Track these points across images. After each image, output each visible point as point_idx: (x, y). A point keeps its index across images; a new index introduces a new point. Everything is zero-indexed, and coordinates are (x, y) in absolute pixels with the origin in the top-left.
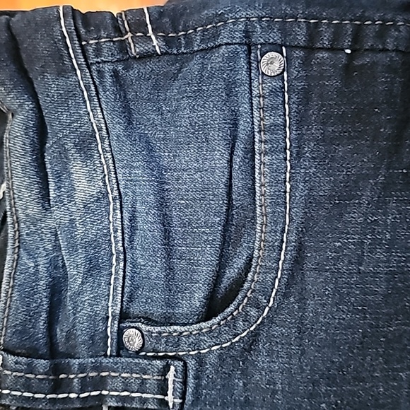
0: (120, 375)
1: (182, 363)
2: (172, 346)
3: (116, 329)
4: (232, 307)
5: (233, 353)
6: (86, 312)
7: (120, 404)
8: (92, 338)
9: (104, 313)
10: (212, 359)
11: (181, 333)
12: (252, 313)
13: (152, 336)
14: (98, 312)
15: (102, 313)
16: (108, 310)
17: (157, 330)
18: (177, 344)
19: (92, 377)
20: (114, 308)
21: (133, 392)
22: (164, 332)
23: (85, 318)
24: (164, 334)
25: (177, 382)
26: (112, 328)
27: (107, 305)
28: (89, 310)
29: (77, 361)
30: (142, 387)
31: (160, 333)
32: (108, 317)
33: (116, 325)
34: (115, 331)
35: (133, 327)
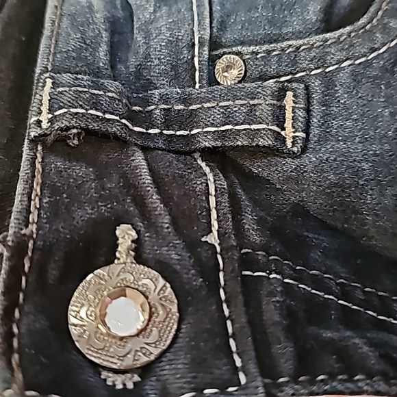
0: (218, 105)
1: (303, 86)
2: (286, 66)
3: (206, 56)
4: (363, 20)
5: (371, 72)
6: (164, 38)
7: (219, 144)
8: (174, 68)
9: (189, 39)
10: (344, 78)
11: (298, 48)
12: (391, 24)
13: (257, 59)
14: (180, 37)
15: (187, 39)
16: (194, 35)
17: (264, 49)
18: (294, 62)
19: (179, 110)
20: (202, 32)
21: (237, 125)
22: (274, 50)
23: (163, 44)
24: (274, 53)
25: (298, 108)
26: (200, 56)
27: (192, 29)
28: (168, 35)
29: (156, 92)
30: (251, 116)
31: (269, 52)
32: (194, 44)
33: (207, 52)
34: (205, 59)
35: (229, 53)
